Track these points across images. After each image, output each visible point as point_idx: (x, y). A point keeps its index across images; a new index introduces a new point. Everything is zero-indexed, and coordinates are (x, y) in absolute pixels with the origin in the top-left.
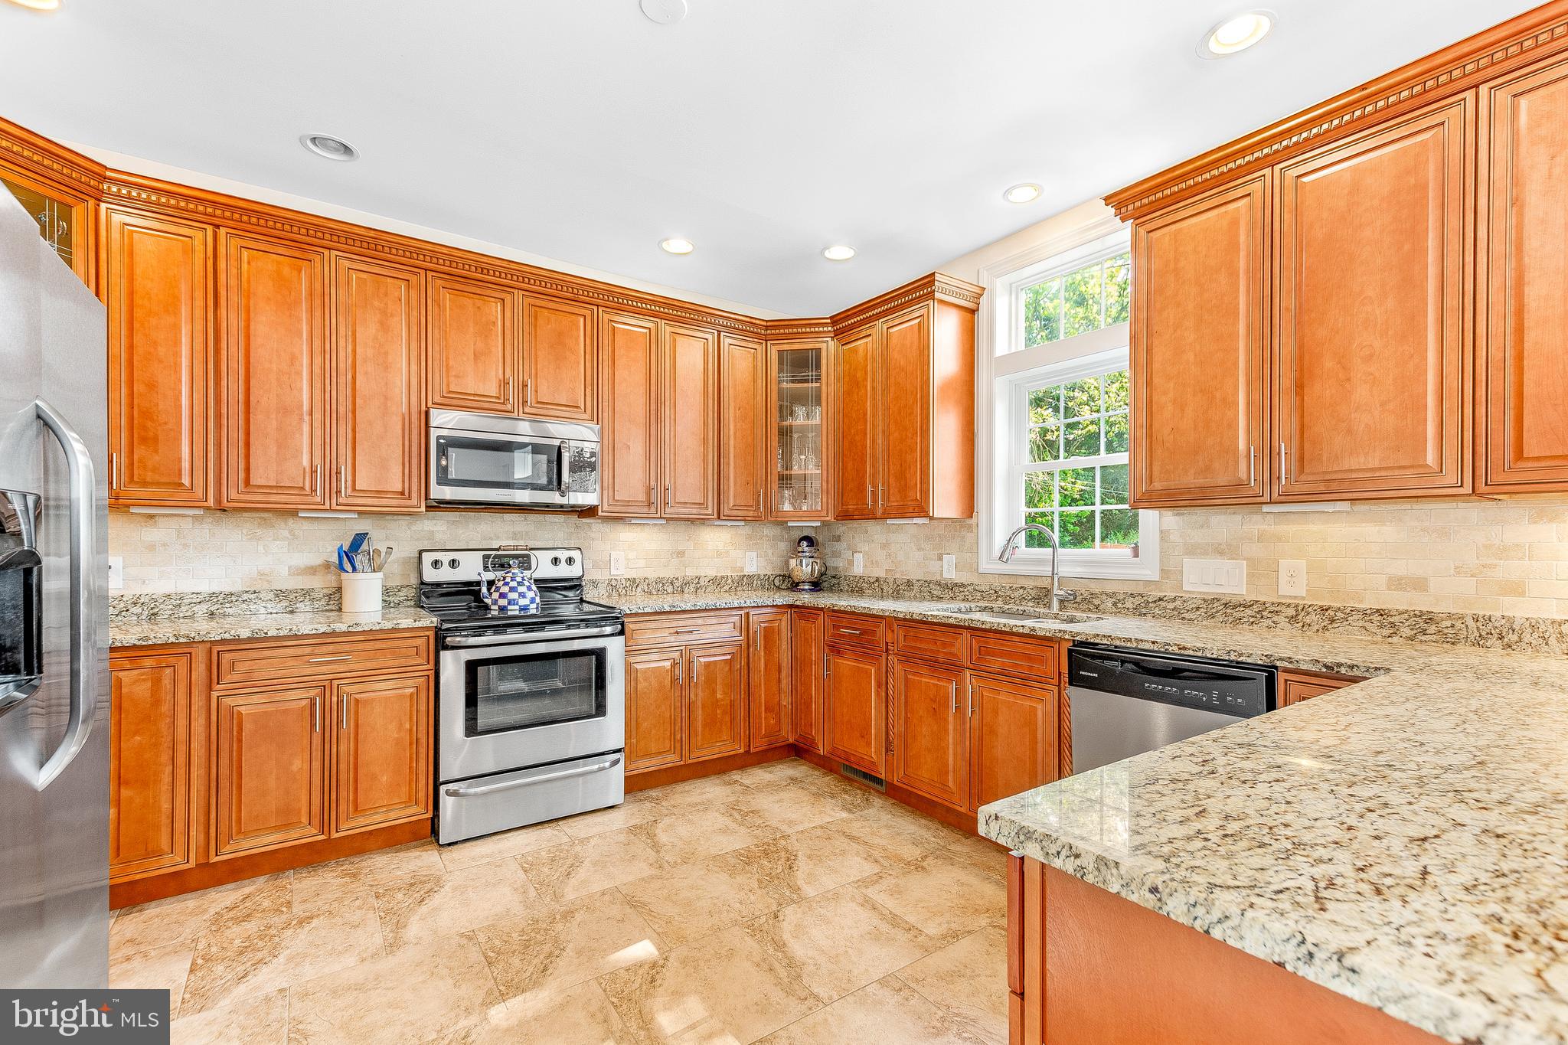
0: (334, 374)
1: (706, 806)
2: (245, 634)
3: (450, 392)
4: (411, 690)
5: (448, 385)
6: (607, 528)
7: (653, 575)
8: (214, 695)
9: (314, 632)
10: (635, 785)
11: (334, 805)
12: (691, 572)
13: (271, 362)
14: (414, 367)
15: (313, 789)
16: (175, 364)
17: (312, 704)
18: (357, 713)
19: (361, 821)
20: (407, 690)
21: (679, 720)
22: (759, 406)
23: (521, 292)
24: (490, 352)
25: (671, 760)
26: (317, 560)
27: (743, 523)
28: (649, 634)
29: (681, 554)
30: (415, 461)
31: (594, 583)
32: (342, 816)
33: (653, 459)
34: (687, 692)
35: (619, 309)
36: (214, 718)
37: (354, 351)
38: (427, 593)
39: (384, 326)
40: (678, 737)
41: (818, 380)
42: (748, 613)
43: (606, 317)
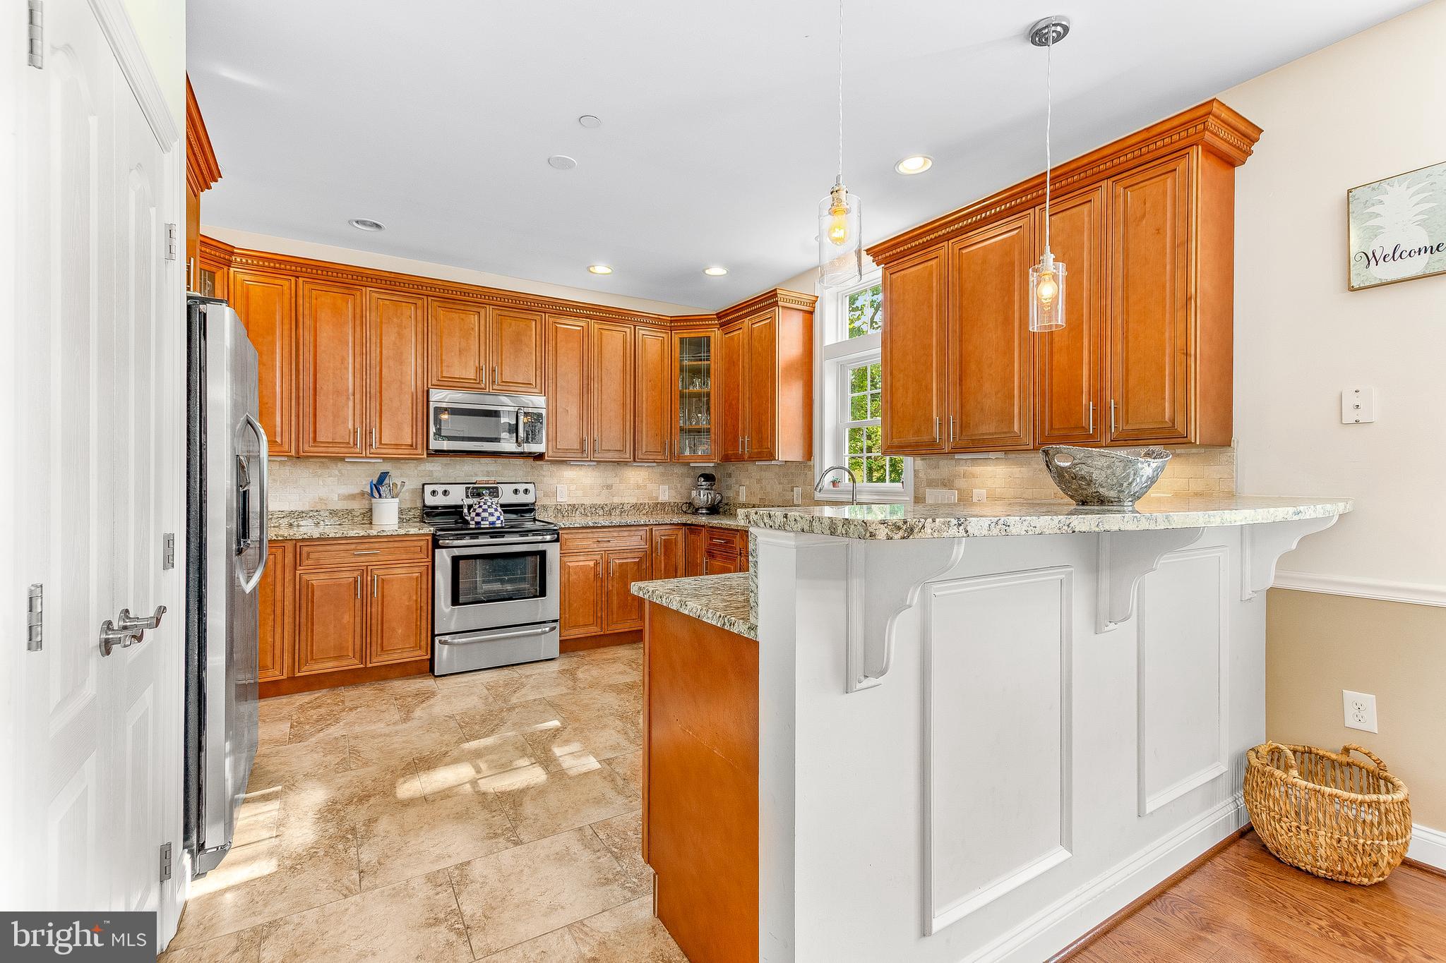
0: (368, 368)
1: (615, 660)
2: (316, 535)
3: (443, 377)
4: (417, 574)
5: (442, 372)
6: (554, 468)
7: (588, 501)
8: (298, 572)
9: (357, 535)
10: (567, 647)
11: (368, 646)
12: (616, 500)
13: (329, 362)
14: (419, 361)
15: (356, 635)
16: (273, 365)
17: (356, 581)
18: (383, 588)
19: (385, 657)
20: (414, 575)
21: (600, 603)
22: (666, 378)
23: (491, 307)
24: (470, 349)
25: (594, 630)
26: (356, 491)
27: (655, 464)
28: (578, 543)
29: (609, 487)
30: (420, 424)
31: (545, 508)
32: (374, 653)
33: (585, 418)
34: (606, 583)
35: (561, 314)
36: (298, 587)
37: (381, 352)
38: (429, 513)
39: (400, 336)
40: (599, 615)
41: (708, 360)
42: (652, 529)
43: (551, 320)
